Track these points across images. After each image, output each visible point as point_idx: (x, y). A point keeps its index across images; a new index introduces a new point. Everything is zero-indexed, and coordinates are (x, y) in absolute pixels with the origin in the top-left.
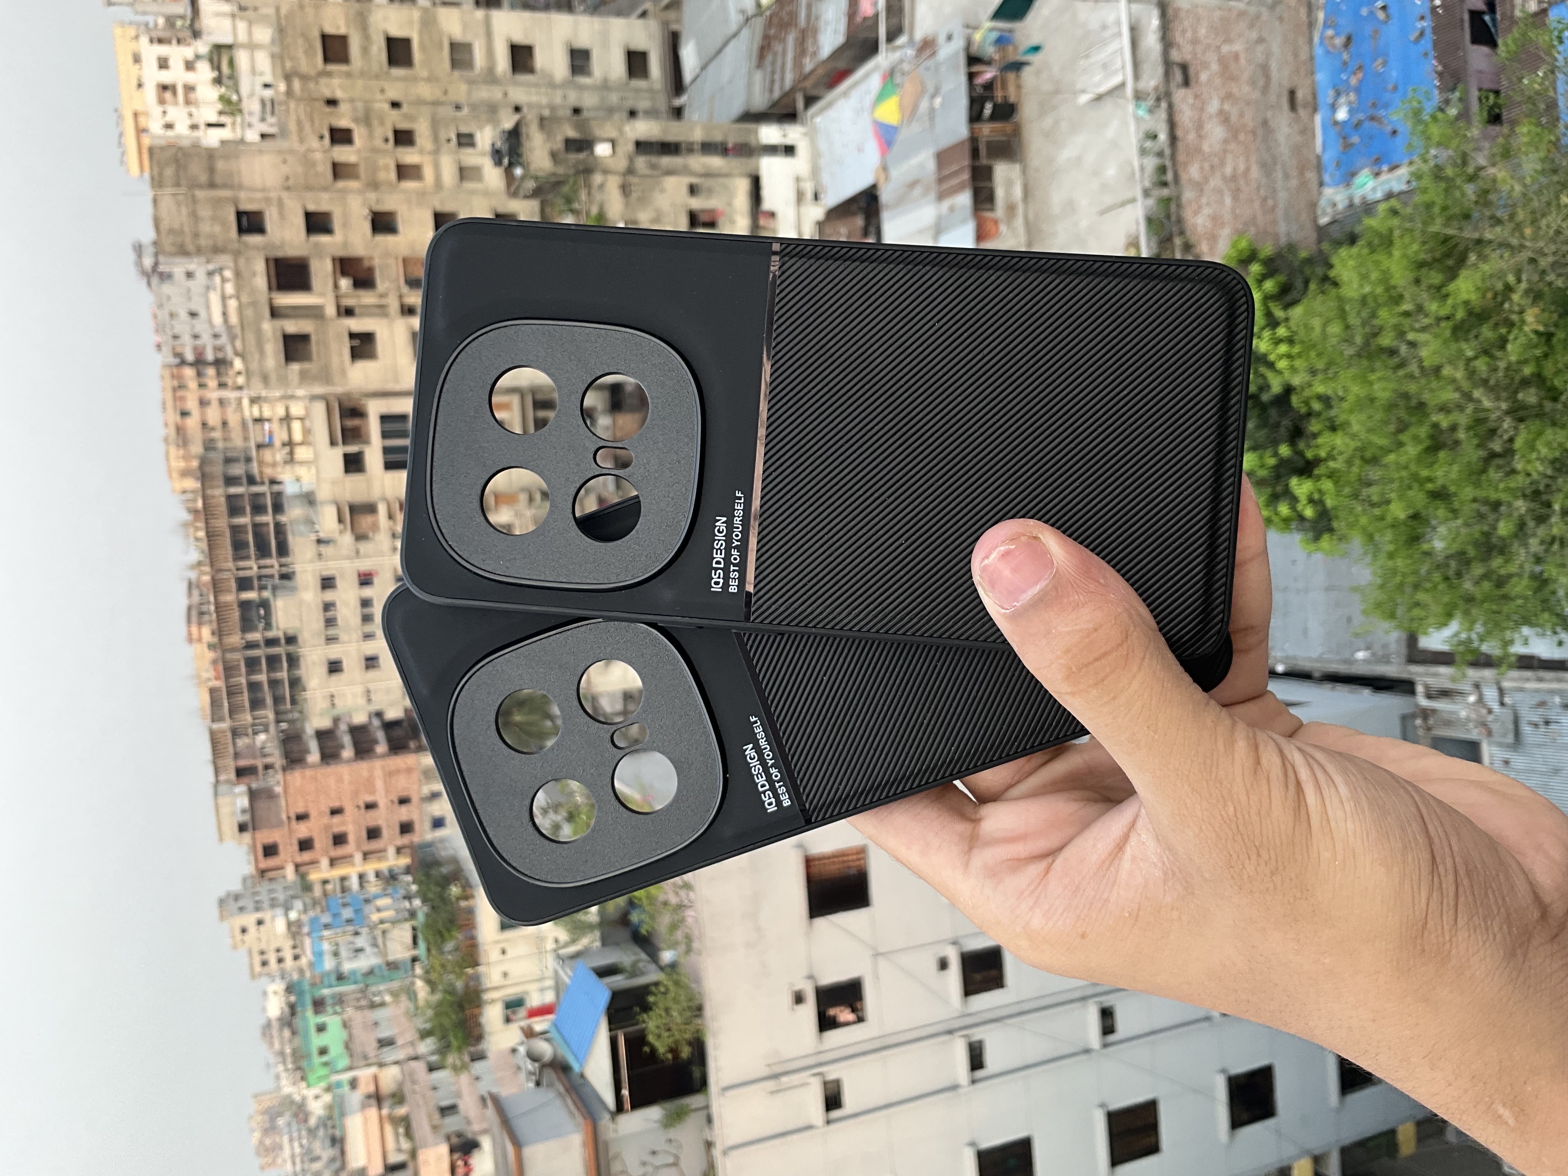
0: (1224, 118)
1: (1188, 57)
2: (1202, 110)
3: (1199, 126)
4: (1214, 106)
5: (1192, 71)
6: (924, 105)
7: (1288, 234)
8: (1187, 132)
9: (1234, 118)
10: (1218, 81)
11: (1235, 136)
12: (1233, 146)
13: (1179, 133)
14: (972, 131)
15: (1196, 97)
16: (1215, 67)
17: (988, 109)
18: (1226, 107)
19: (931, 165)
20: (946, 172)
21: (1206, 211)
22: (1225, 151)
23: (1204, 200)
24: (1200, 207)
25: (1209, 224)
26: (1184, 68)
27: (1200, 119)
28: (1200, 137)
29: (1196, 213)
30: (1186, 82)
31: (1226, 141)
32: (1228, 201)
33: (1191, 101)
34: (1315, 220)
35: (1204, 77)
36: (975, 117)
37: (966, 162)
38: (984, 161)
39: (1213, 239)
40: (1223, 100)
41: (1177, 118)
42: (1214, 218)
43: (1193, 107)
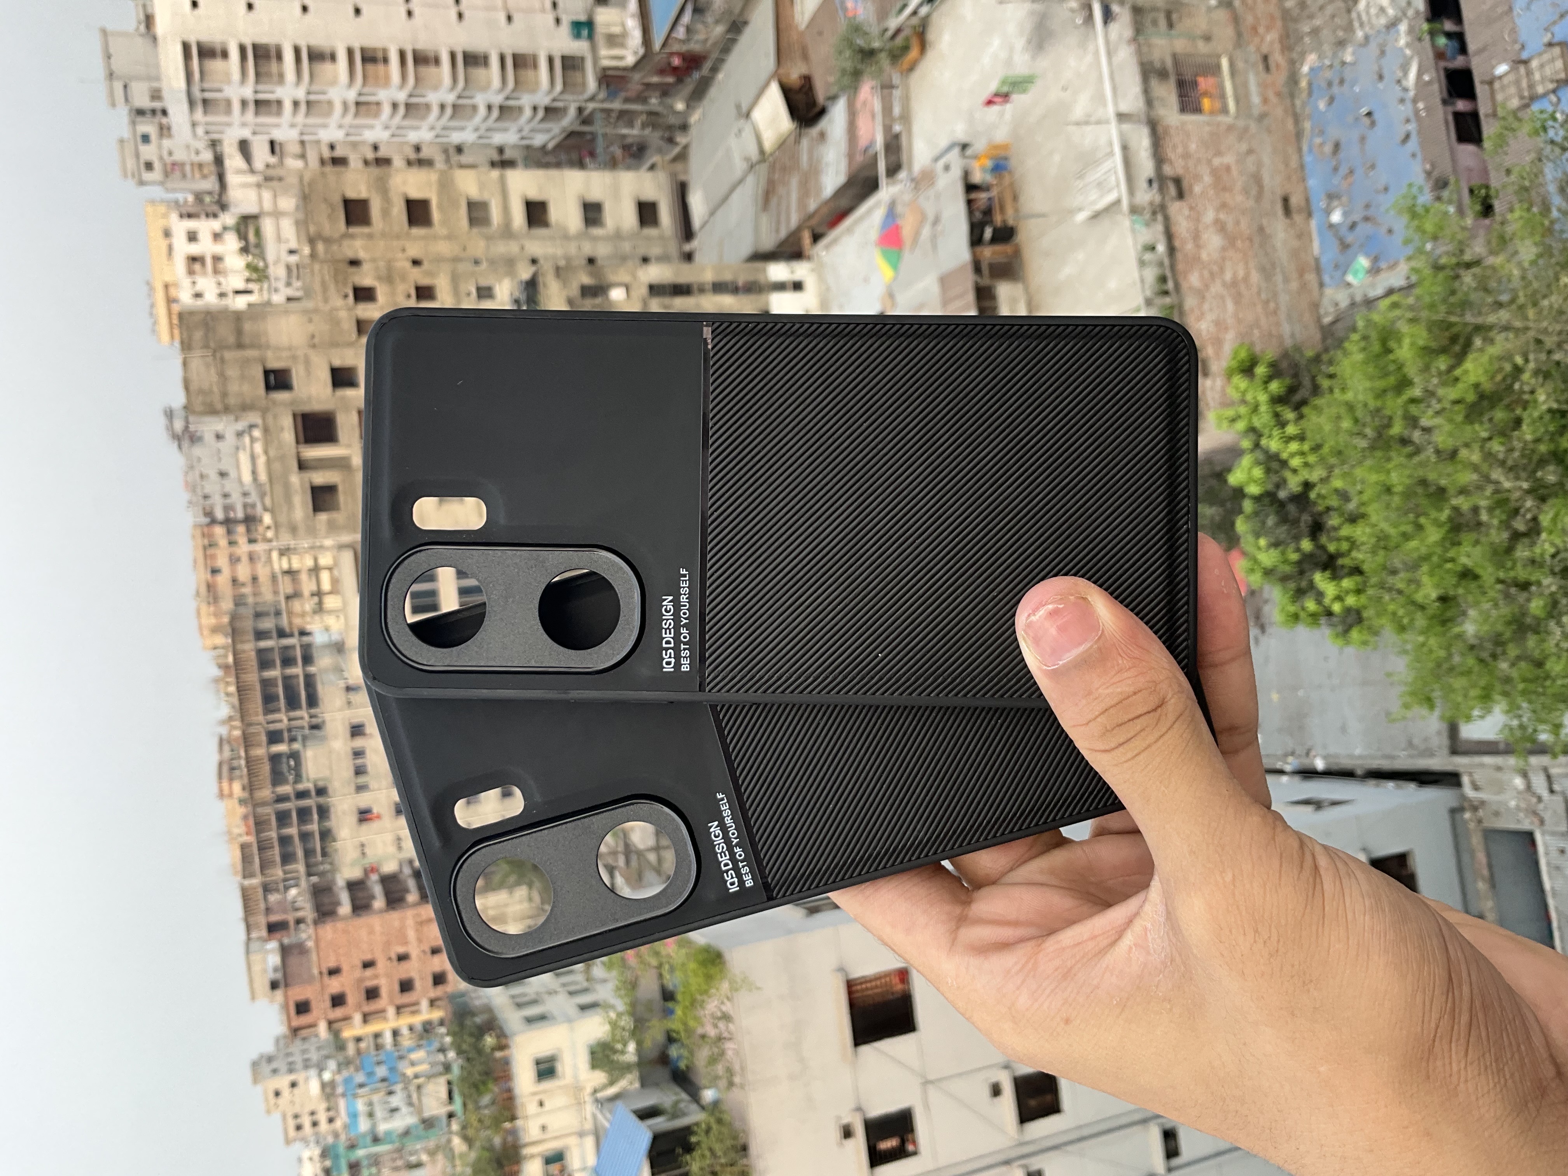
0: (1221, 227)
1: (1180, 171)
2: (1198, 220)
3: (1196, 236)
4: (1209, 216)
5: (1185, 184)
6: (926, 231)
7: (1293, 335)
8: (1185, 243)
9: (1230, 226)
10: (1212, 192)
11: (1233, 244)
12: (1231, 253)
13: (1177, 243)
14: (973, 253)
15: (1191, 208)
16: (1207, 179)
17: (988, 233)
18: (1222, 216)
19: (935, 289)
20: (951, 294)
21: (1210, 317)
22: (1224, 259)
23: (1206, 306)
24: (1203, 314)
25: (1212, 329)
26: (1178, 181)
27: (1197, 229)
28: (1198, 246)
29: (1199, 319)
30: (1181, 195)
31: (1224, 249)
32: (1230, 306)
33: (1186, 212)
34: (1319, 320)
35: (1197, 189)
36: (976, 240)
37: (970, 281)
38: (987, 281)
39: (1218, 342)
40: (1218, 210)
41: (1174, 229)
42: (1218, 323)
43: (1189, 218)
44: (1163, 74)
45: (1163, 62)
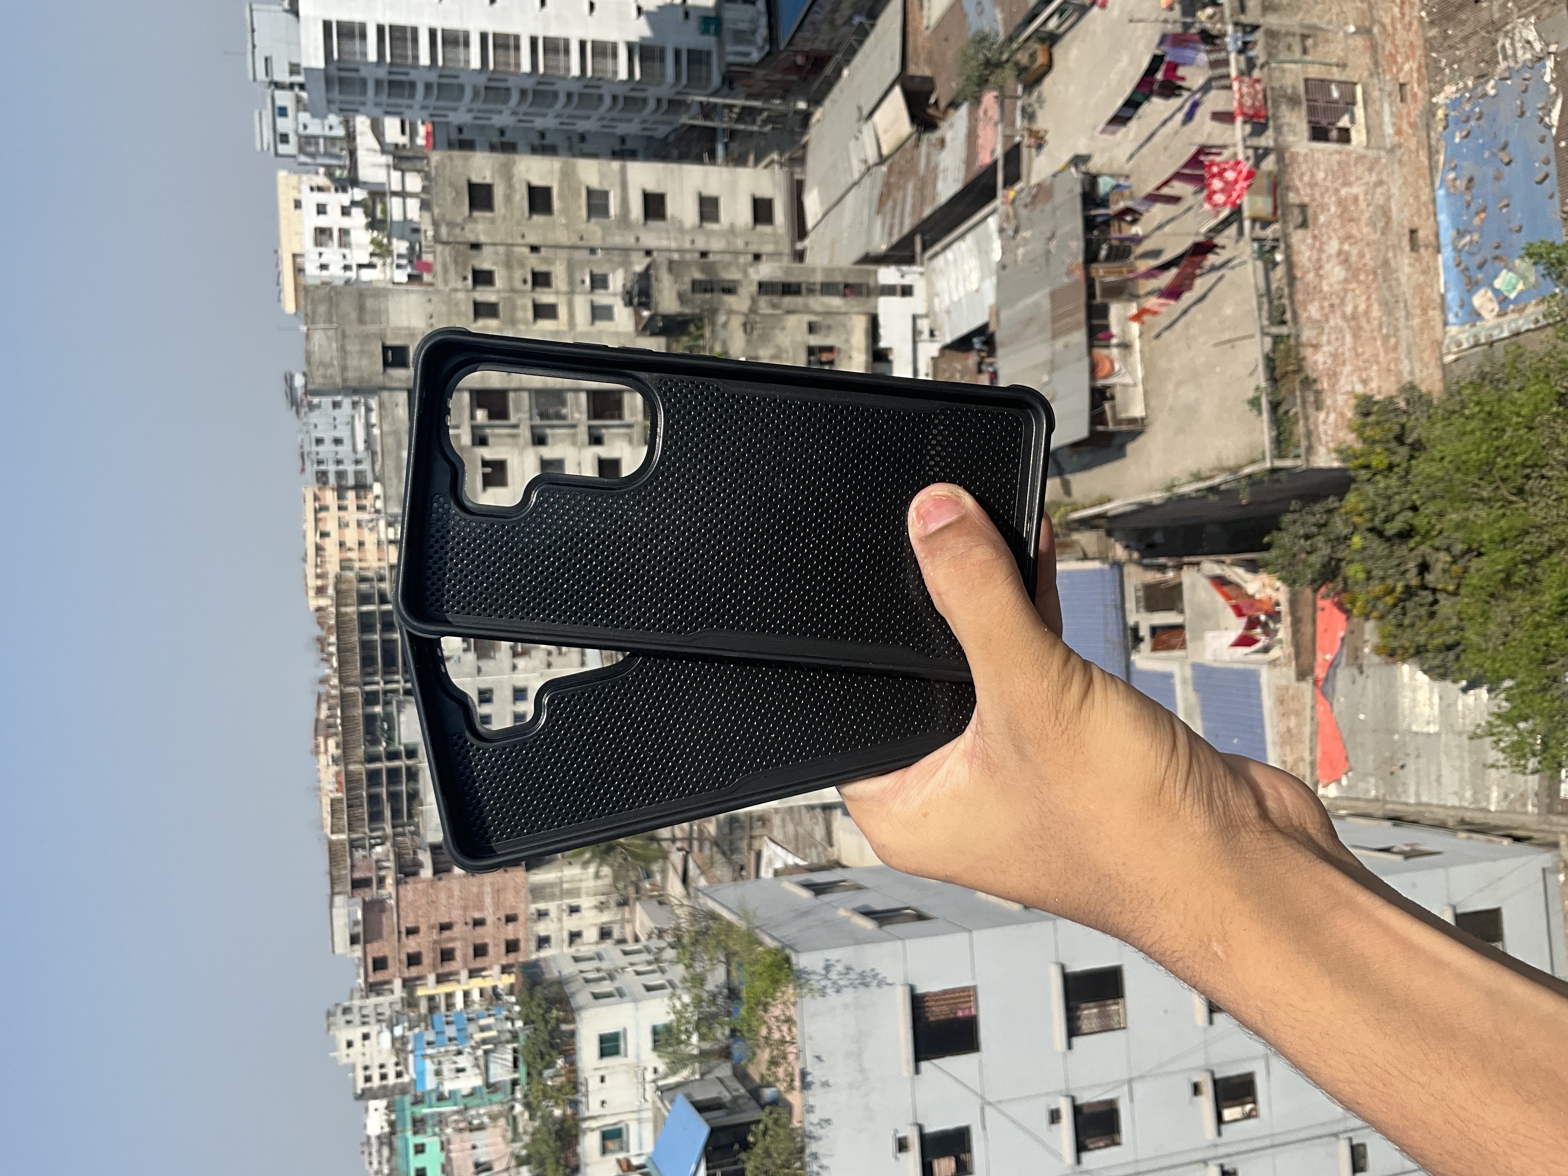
0: (1344, 259)
1: (1306, 200)
2: (1321, 250)
3: (1318, 268)
4: (1333, 247)
5: (1310, 212)
7: (1412, 373)
8: (1306, 273)
9: (1354, 259)
10: (1337, 223)
11: (1355, 276)
12: (1354, 285)
13: (1299, 274)
14: (1086, 271)
15: (1315, 237)
16: (1333, 209)
17: (1104, 252)
18: (1346, 247)
19: (1046, 305)
20: (1061, 310)
22: (1345, 290)
23: (1325, 338)
24: (1319, 345)
25: (1329, 361)
26: (1303, 209)
27: (1319, 260)
28: (1320, 277)
29: (1316, 351)
30: (1304, 225)
31: (1346, 281)
32: (1349, 339)
33: (1309, 241)
34: (1441, 357)
35: (1322, 219)
36: (1091, 257)
37: (1082, 301)
38: (1099, 300)
39: (1334, 376)
40: (1342, 242)
41: (1295, 258)
42: (1334, 356)
43: (1312, 247)
44: (1294, 101)
45: (1294, 87)
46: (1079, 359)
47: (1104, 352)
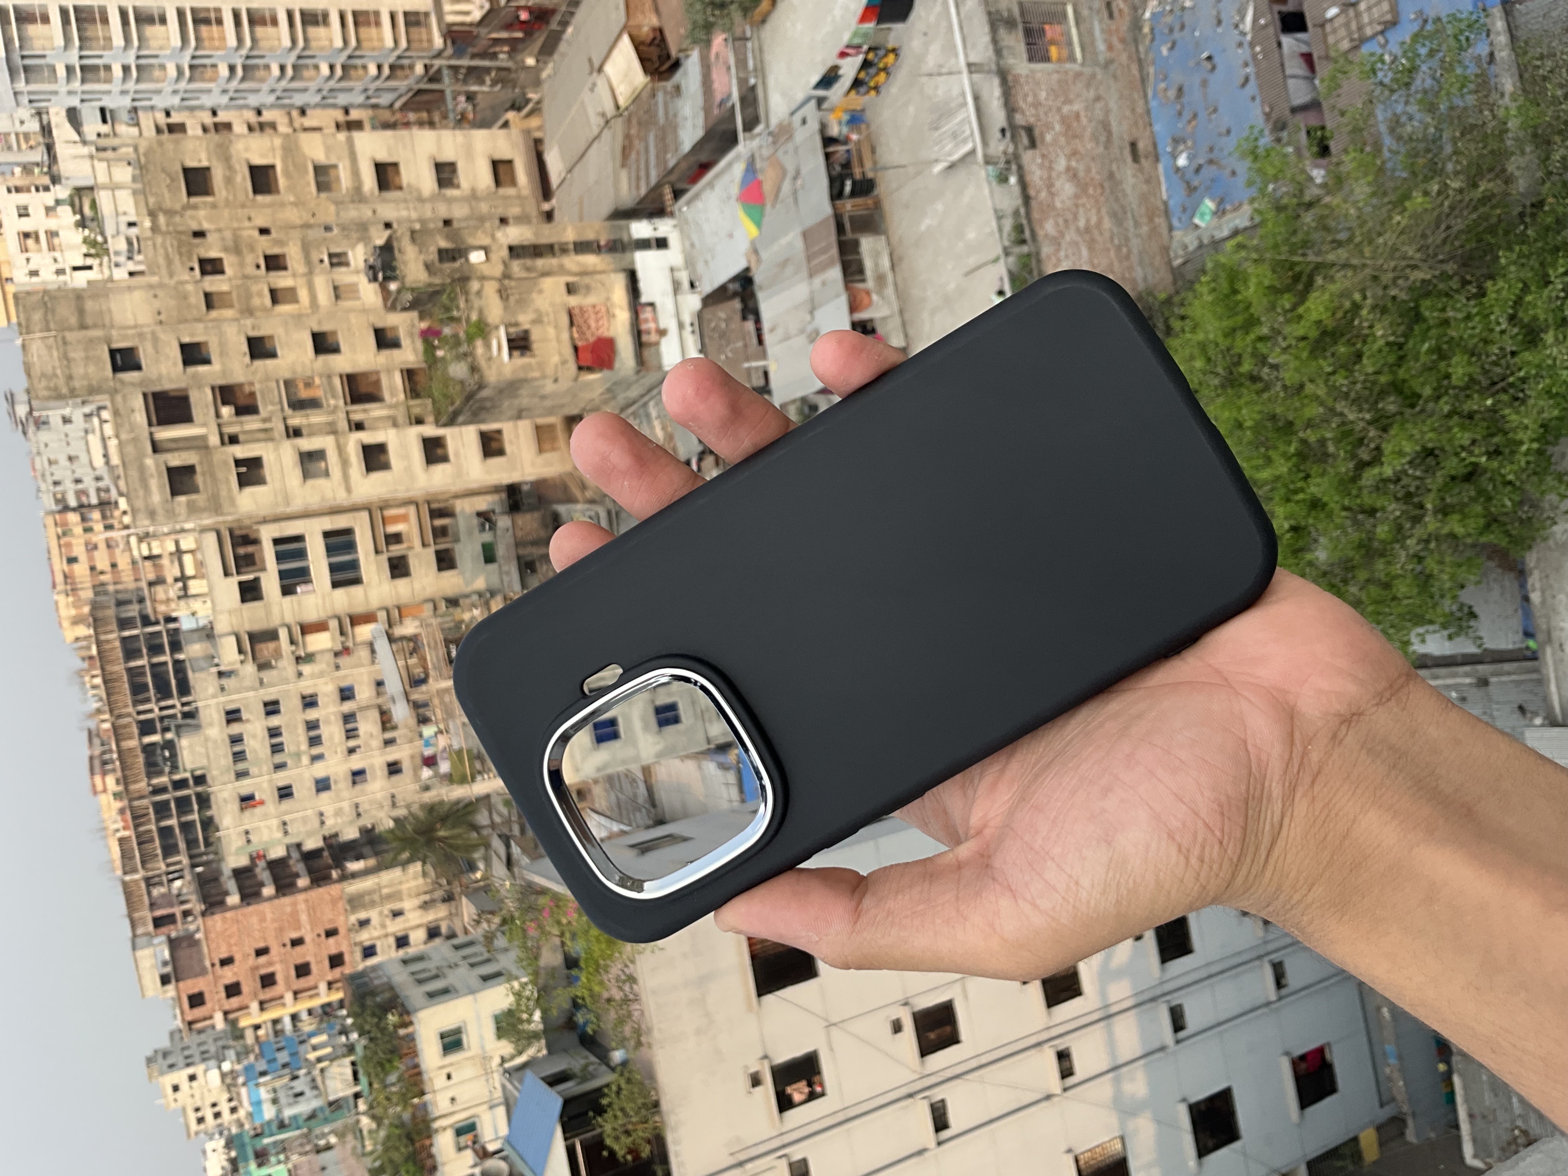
0: (1072, 175)
1: (1032, 120)
2: (1051, 168)
3: (1050, 185)
4: (1061, 164)
5: (1037, 132)
6: (786, 187)
7: (1145, 279)
8: (1038, 192)
9: (1081, 174)
10: (1062, 140)
11: (1085, 191)
12: (1083, 200)
13: (1032, 193)
14: (834, 207)
15: (1044, 157)
16: (1058, 127)
17: (848, 187)
18: (1073, 164)
19: (799, 244)
20: (816, 248)
22: (1077, 206)
23: (1062, 254)
24: (1059, 261)
26: (1029, 130)
27: (1050, 178)
28: (1052, 194)
30: (1033, 144)
31: (1076, 196)
32: (1085, 252)
33: (1039, 161)
34: (1169, 262)
35: (1048, 137)
36: (836, 194)
37: (833, 238)
38: (849, 235)
40: (1069, 158)
41: (1028, 178)
43: (1041, 166)
44: (1010, 24)
45: (1010, 11)
46: (838, 296)
47: (860, 286)
